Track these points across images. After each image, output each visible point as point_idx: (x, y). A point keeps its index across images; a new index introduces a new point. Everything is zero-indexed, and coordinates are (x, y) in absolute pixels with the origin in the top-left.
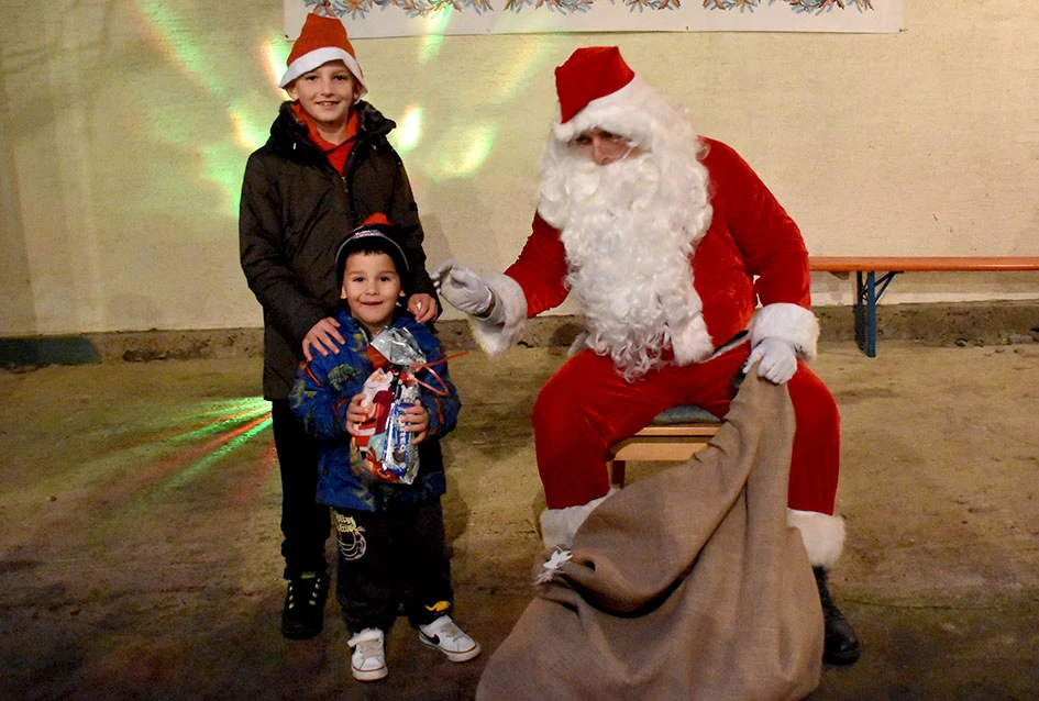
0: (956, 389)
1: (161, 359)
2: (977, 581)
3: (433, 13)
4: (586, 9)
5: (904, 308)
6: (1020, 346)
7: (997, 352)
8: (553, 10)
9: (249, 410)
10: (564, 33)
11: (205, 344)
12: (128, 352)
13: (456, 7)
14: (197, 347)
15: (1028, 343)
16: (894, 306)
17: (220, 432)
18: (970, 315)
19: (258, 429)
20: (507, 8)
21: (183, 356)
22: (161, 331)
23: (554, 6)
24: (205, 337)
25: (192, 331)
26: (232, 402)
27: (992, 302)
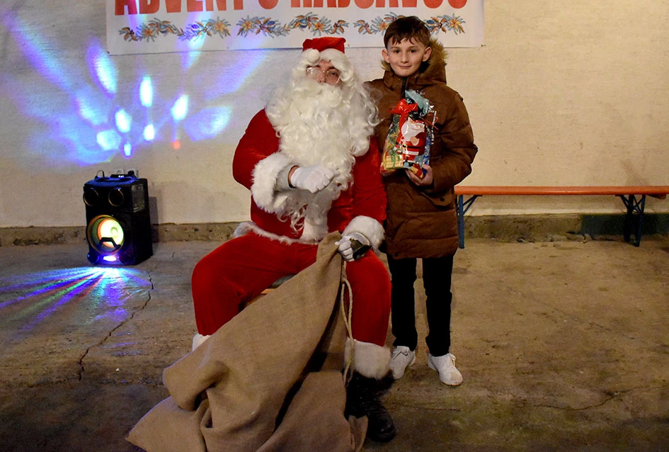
0: (509, 269)
1: (36, 244)
2: (483, 393)
3: (194, 38)
4: (286, 34)
5: (486, 218)
6: (558, 243)
7: (543, 246)
8: (266, 35)
9: (75, 275)
10: (274, 49)
11: (61, 235)
12: (16, 240)
13: (208, 34)
14: (56, 237)
15: (564, 241)
16: (479, 217)
17: (52, 288)
18: (528, 223)
19: (75, 286)
20: (239, 34)
21: (48, 242)
22: (36, 227)
23: (266, 33)
24: (61, 231)
25: (54, 227)
26: (66, 270)
27: (542, 215)
